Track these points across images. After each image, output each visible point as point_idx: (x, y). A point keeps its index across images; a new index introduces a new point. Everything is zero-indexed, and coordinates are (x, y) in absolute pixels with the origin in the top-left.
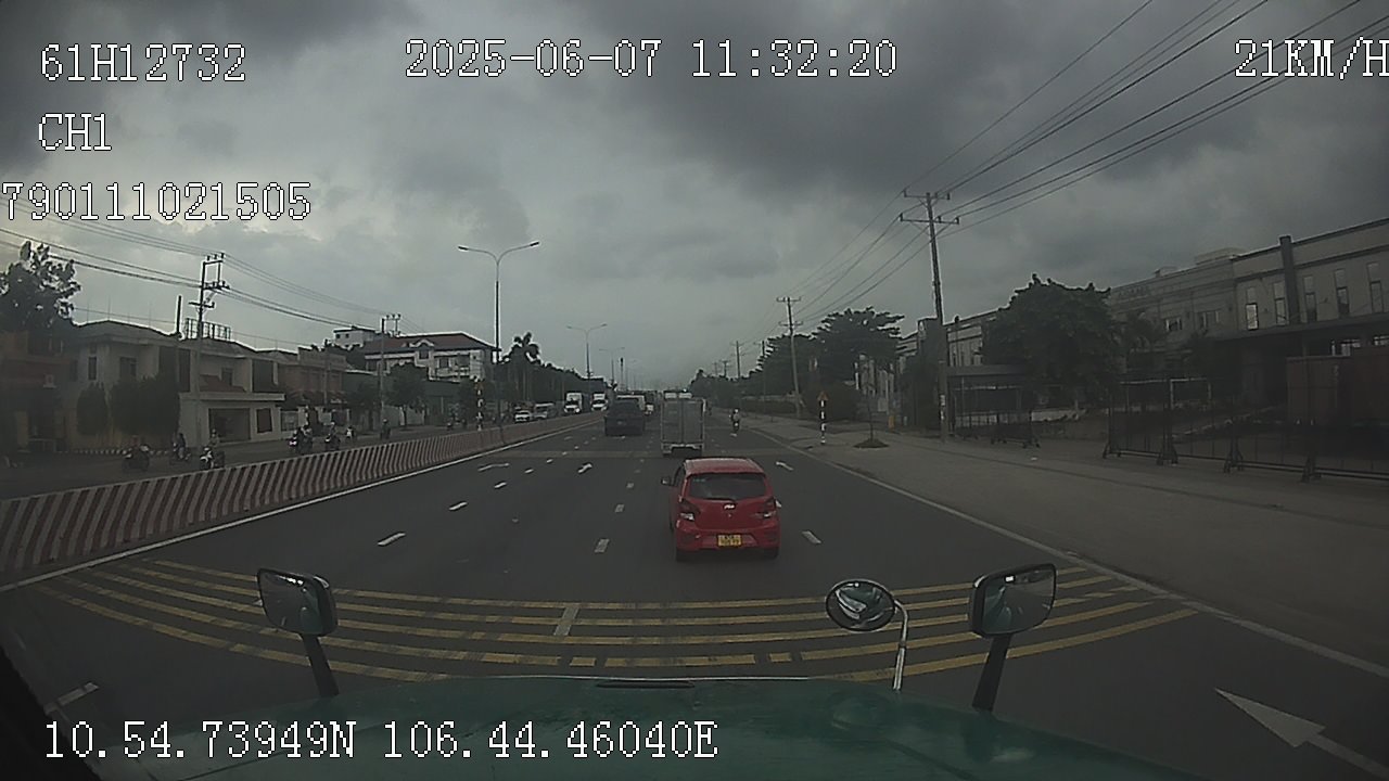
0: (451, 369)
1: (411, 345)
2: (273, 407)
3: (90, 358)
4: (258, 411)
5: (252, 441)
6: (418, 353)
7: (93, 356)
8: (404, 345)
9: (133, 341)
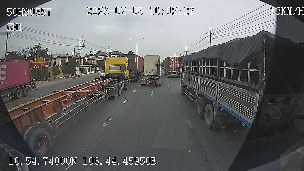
1: (107, 54)
2: (90, 67)
3: (54, 61)
4: (88, 68)
5: (87, 74)
7: (55, 60)
9: (63, 57)
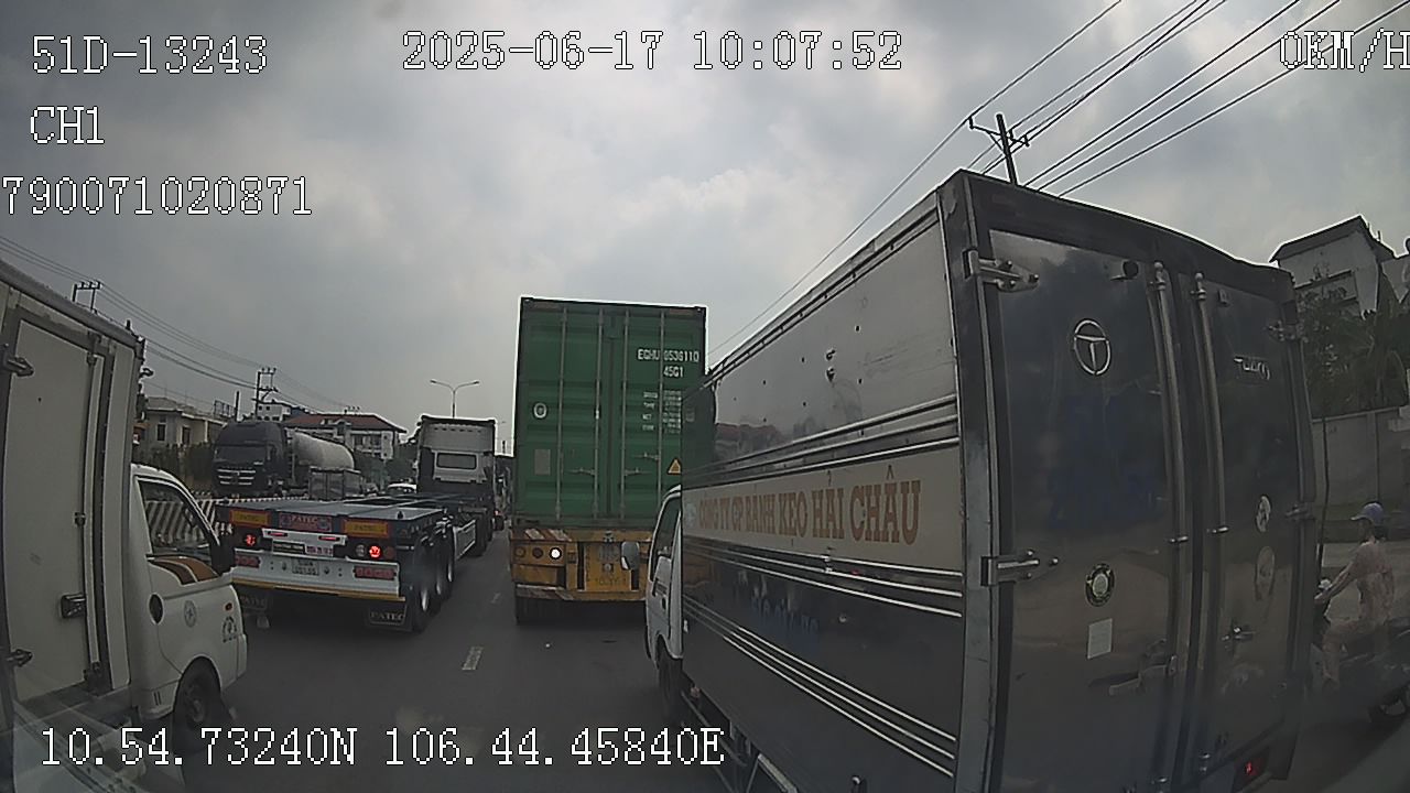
0: (364, 447)
1: (330, 423)
3: (159, 426)
6: (336, 430)
7: (161, 424)
8: (323, 423)
9: (192, 417)
